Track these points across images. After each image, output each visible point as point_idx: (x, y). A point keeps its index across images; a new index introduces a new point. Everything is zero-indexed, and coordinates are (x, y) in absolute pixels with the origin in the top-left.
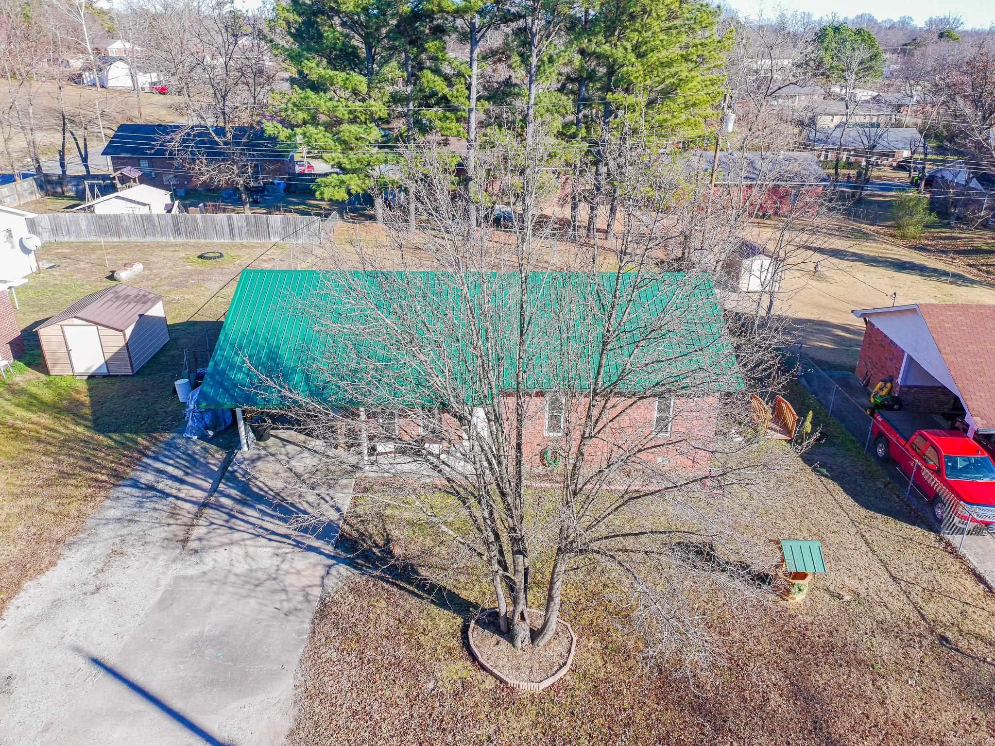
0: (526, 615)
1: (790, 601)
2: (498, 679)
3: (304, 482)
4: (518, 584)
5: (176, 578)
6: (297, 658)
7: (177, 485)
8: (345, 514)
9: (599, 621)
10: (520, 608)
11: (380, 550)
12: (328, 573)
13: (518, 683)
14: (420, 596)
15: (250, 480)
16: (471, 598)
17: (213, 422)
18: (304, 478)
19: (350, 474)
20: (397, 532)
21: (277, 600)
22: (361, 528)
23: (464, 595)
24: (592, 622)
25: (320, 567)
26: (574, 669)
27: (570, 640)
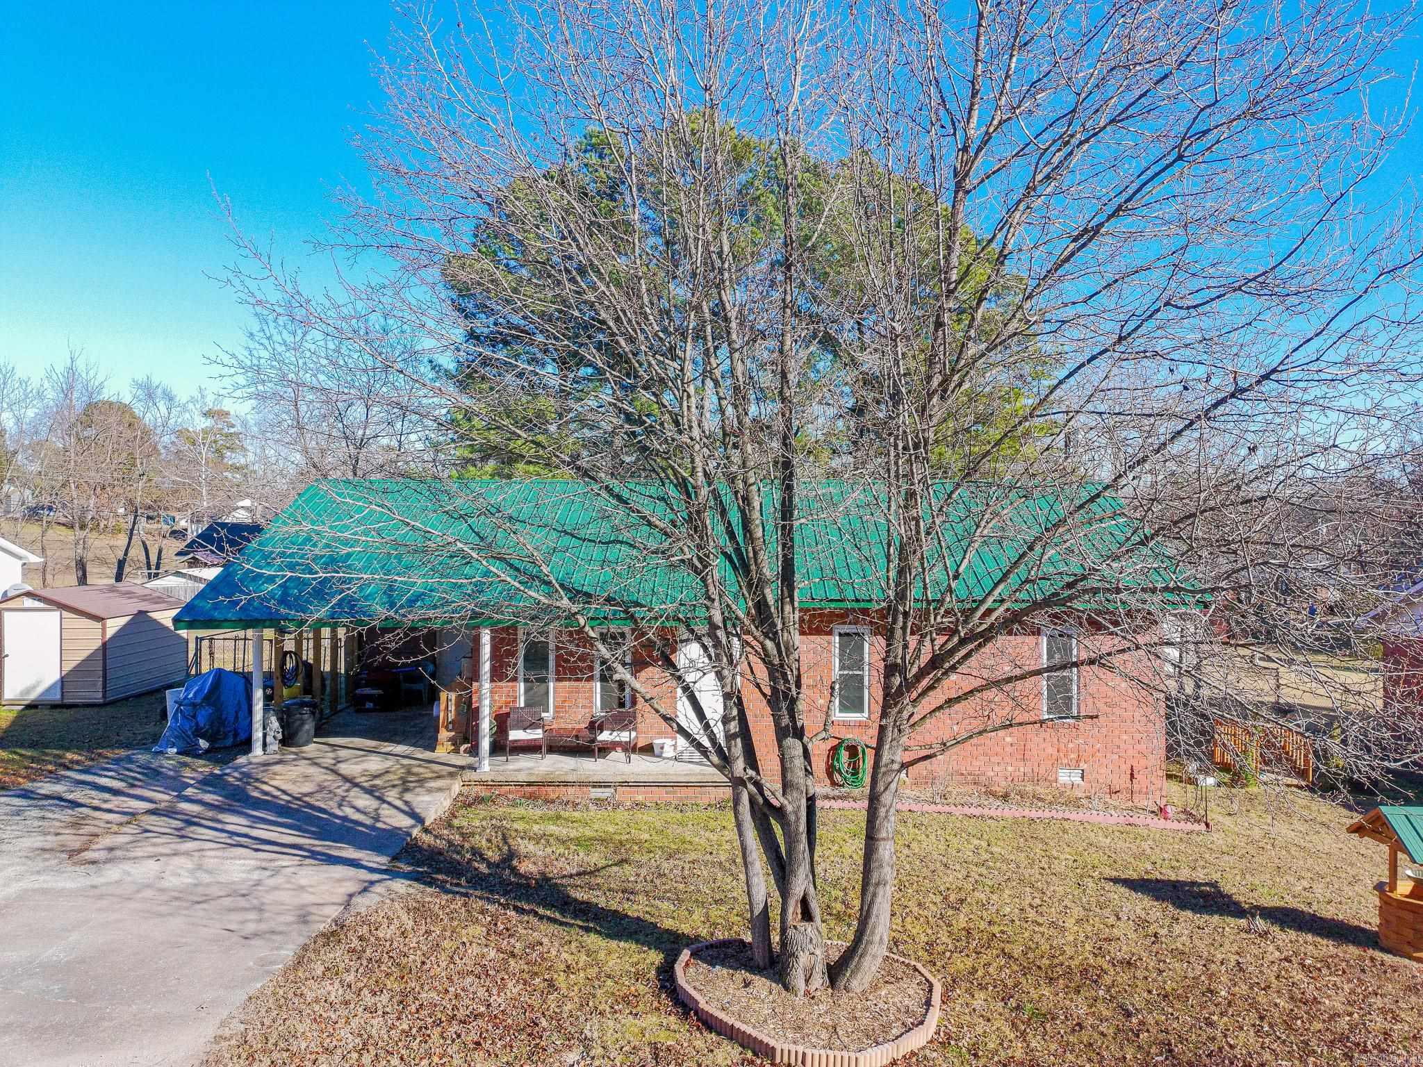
0: (813, 904)
2: (748, 1048)
3: (356, 785)
4: (792, 818)
5: (26, 891)
6: (240, 996)
7: (107, 796)
8: (427, 823)
9: (991, 970)
10: (800, 884)
11: (489, 865)
12: (365, 890)
13: (800, 1049)
14: (566, 924)
15: (249, 784)
16: (685, 929)
17: (212, 725)
18: (358, 780)
19: (451, 775)
20: (531, 847)
21: (233, 921)
22: (457, 838)
23: (668, 924)
24: (974, 970)
25: (348, 884)
26: (944, 1041)
27: (926, 987)
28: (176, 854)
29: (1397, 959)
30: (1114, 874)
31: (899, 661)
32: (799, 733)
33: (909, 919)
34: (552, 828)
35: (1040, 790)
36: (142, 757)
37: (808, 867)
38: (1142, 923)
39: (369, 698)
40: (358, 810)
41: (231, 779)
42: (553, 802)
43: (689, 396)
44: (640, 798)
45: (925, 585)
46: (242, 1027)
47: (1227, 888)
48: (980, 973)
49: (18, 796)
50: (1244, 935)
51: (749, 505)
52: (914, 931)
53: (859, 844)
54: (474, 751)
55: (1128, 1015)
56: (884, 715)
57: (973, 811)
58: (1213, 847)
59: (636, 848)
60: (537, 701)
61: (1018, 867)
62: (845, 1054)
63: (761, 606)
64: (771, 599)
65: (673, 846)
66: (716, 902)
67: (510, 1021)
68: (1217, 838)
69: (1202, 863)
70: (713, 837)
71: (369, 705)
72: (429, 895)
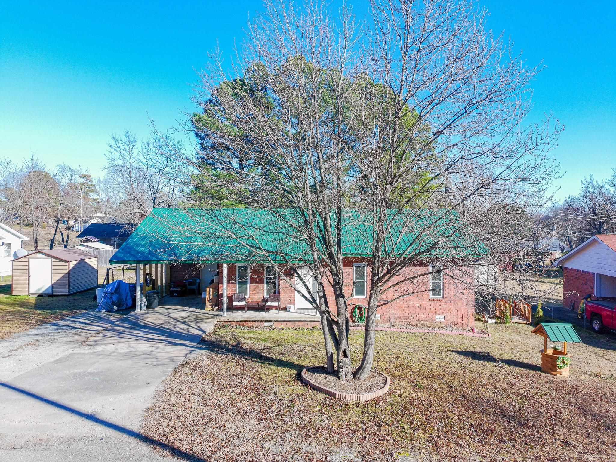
0: (348, 352)
1: (558, 375)
2: (327, 394)
3: (178, 321)
4: (341, 324)
5: (71, 353)
6: (160, 381)
7: (85, 325)
8: (207, 333)
9: (407, 375)
10: (343, 346)
11: (232, 346)
12: (191, 353)
13: (344, 394)
14: (263, 363)
15: (139, 320)
16: (303, 364)
17: (118, 301)
18: (178, 319)
19: (213, 318)
20: (245, 341)
21: (149, 361)
22: (219, 338)
23: (297, 363)
24: (401, 375)
25: (185, 351)
26: (390, 393)
27: (385, 379)
28: (119, 343)
29: (546, 374)
30: (453, 349)
31: (377, 272)
32: (343, 297)
33: (380, 362)
34: (252, 335)
35: (429, 323)
36: (93, 313)
37: (346, 340)
38: (460, 364)
39: (176, 291)
40: (181, 329)
41: (131, 319)
42: (250, 327)
43: (307, 185)
44: (282, 326)
45: (385, 247)
46: (164, 388)
47: (492, 354)
48: (403, 376)
49: (53, 325)
50: (495, 367)
51: (326, 220)
52: (382, 365)
53: (363, 340)
54: (220, 309)
55: (451, 387)
56: (372, 289)
57: (404, 330)
58: (489, 342)
59: (283, 341)
60: (243, 291)
61: (419, 347)
62: (358, 395)
63: (330, 255)
64: (334, 252)
65: (296, 341)
66: (313, 357)
67: (249, 388)
68: (492, 339)
69: (485, 347)
70: (311, 338)
71: (176, 294)
72: (213, 354)
